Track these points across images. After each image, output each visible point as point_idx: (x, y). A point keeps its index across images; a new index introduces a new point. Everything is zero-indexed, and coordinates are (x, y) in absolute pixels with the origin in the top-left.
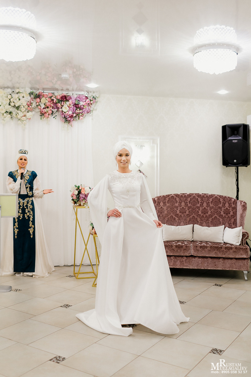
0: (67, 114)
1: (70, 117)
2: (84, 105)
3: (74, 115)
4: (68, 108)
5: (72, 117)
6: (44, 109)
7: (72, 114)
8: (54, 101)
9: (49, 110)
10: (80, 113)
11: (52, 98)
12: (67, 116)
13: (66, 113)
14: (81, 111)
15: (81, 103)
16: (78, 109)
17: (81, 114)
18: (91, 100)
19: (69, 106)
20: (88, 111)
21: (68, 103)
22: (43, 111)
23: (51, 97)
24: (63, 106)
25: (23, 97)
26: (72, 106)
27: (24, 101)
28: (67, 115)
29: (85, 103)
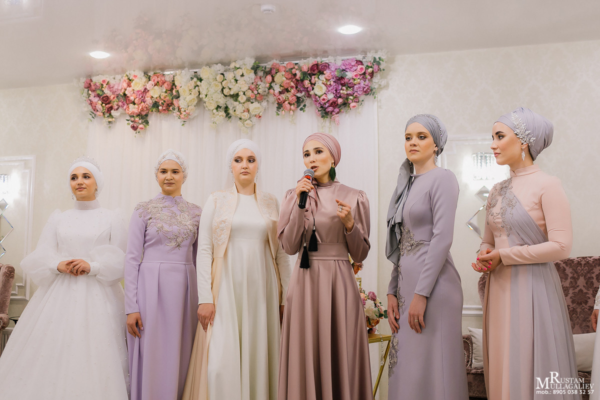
0: (324, 99)
1: (331, 105)
2: (354, 78)
3: (340, 101)
4: (324, 88)
5: (334, 104)
6: (282, 95)
7: (336, 100)
8: (298, 77)
9: (290, 96)
10: (348, 95)
11: (294, 71)
12: (325, 104)
13: (322, 98)
14: (350, 91)
15: (349, 75)
16: (344, 88)
17: (351, 97)
18: (368, 67)
19: (325, 83)
20: (365, 90)
21: (322, 77)
22: (280, 98)
23: (292, 69)
24: (315, 84)
25: (242, 75)
26: (332, 83)
27: (244, 82)
28: (324, 102)
29: (355, 73)
